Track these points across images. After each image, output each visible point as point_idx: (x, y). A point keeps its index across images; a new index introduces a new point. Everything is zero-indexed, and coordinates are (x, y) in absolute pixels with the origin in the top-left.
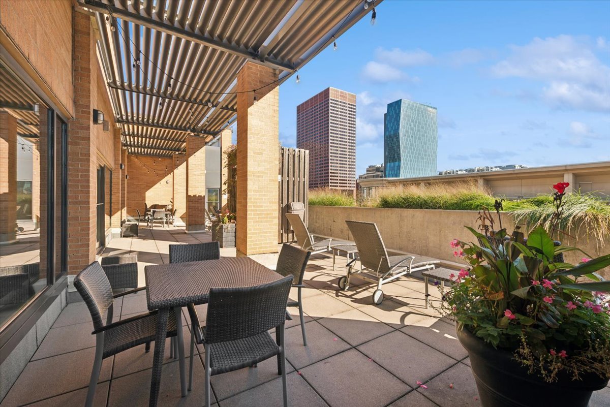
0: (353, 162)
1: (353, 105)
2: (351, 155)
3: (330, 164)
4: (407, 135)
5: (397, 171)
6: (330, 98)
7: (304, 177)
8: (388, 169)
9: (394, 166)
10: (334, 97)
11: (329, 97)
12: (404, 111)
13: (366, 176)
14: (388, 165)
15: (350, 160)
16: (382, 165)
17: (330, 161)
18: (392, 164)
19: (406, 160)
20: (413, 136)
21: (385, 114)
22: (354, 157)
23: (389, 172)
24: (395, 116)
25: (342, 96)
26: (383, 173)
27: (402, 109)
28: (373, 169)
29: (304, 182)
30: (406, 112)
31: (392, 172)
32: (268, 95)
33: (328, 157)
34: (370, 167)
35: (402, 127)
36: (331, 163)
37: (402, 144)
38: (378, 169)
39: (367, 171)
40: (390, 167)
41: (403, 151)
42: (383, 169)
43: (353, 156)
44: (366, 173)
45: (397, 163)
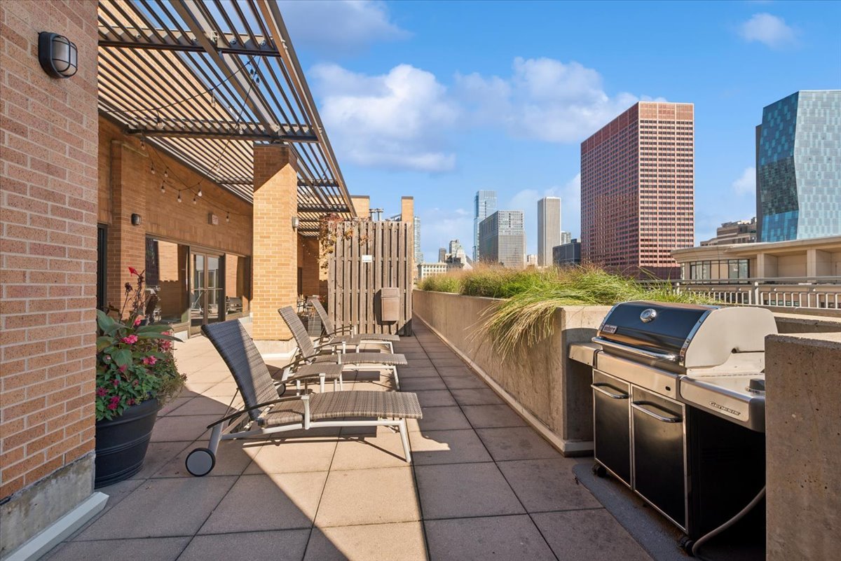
0: (688, 219)
1: (687, 123)
2: (684, 208)
3: (640, 227)
4: (814, 157)
5: (789, 229)
6: (640, 119)
7: (405, 256)
8: (767, 227)
9: (782, 221)
10: (647, 117)
11: (637, 118)
12: (804, 113)
13: (716, 241)
14: (767, 218)
15: (682, 216)
16: (753, 220)
17: (641, 221)
18: (777, 217)
19: (813, 206)
20: (833, 158)
21: (758, 128)
22: (691, 211)
23: (769, 231)
24: (781, 127)
25: (665, 112)
26: (755, 235)
27: (799, 110)
28: (732, 228)
29: (405, 262)
30: (813, 113)
31: (776, 231)
32: (277, 176)
33: (636, 214)
34: (725, 225)
35: (801, 144)
36: (642, 224)
37: (802, 175)
38: (743, 229)
39: (719, 233)
40: (771, 221)
41: (804, 191)
42: (754, 227)
43: (688, 208)
44: (715, 236)
45: (788, 215)
